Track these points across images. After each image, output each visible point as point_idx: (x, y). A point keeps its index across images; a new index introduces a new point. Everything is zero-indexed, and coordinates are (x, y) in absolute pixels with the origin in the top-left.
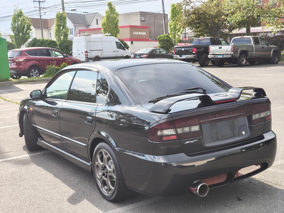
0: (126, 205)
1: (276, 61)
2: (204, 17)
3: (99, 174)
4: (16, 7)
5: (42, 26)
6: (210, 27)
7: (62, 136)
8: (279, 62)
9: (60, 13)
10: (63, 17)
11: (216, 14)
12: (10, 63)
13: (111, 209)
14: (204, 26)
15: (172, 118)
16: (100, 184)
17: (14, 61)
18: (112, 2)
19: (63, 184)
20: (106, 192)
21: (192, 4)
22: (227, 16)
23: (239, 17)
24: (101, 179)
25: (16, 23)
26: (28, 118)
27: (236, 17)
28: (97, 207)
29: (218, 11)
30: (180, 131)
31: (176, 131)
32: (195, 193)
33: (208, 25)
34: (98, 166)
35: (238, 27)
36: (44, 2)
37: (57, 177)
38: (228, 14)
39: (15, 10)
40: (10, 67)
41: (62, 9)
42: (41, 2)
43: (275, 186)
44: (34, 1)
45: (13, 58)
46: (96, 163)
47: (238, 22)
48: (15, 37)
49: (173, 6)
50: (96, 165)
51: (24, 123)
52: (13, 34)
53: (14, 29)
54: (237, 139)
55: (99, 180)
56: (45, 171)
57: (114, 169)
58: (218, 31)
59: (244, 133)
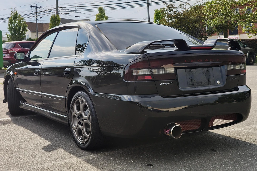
0: (100, 153)
1: (252, 62)
2: (185, 21)
3: (75, 125)
4: (13, 9)
5: (37, 29)
6: (191, 31)
7: (42, 93)
8: (254, 63)
9: (54, 16)
10: (57, 20)
11: (197, 19)
12: (4, 54)
13: (85, 155)
14: (185, 29)
15: (148, 58)
16: (75, 134)
17: (7, 52)
18: (103, 8)
19: (40, 138)
20: (81, 141)
21: (174, 10)
22: (206, 20)
23: (217, 21)
24: (77, 129)
25: (13, 24)
26: (12, 82)
27: (215, 22)
28: (71, 154)
29: (197, 17)
30: (155, 72)
31: (152, 72)
32: (169, 135)
33: (189, 28)
34: (74, 116)
35: (216, 32)
36: (41, 7)
37: (34, 133)
38: (208, 19)
39: (12, 13)
40: (4, 57)
41: (56, 13)
42: (38, 7)
43: (249, 142)
44: (31, 6)
45: (7, 49)
46: (73, 113)
47: (216, 26)
48: (12, 37)
49: (157, 11)
50: (73, 115)
51: (8, 87)
52: (10, 34)
53: (11, 29)
54: (212, 87)
55: (74, 130)
56: (24, 129)
57: (89, 115)
58: (198, 34)
59: (218, 82)
